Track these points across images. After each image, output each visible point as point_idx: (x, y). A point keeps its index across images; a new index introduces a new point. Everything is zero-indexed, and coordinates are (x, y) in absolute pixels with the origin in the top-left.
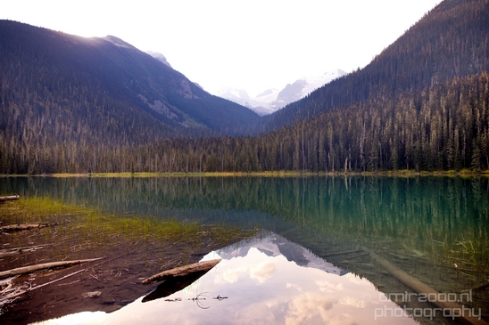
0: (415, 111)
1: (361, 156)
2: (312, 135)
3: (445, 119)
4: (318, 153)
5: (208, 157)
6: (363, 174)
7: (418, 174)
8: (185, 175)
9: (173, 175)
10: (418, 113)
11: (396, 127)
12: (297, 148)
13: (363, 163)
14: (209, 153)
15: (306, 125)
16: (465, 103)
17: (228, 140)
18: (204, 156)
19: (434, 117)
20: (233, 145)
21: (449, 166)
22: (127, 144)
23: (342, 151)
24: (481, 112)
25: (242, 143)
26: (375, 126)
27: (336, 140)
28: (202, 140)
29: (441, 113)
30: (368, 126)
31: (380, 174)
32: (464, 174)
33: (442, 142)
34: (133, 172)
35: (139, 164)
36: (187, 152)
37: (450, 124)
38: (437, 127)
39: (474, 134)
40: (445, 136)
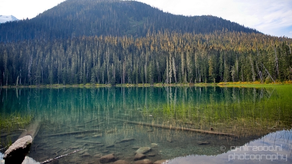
0: (63, 51)
1: (29, 75)
3: (79, 57)
6: (30, 87)
7: (64, 86)
10: (65, 52)
11: (52, 58)
13: (30, 80)
16: (88, 50)
19: (73, 55)
21: (80, 82)
24: (95, 55)
26: (39, 57)
29: (77, 54)
30: (34, 56)
31: (42, 87)
32: (87, 86)
33: (77, 69)
37: (81, 59)
38: (75, 61)
39: (92, 66)
40: (79, 65)
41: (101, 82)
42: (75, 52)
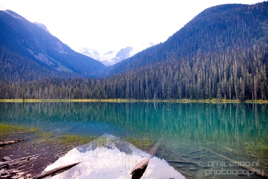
0: (190, 68)
1: (163, 91)
2: (136, 79)
3: (204, 73)
4: (140, 89)
5: (75, 90)
6: (164, 101)
7: (192, 101)
8: (59, 101)
9: (51, 101)
10: (191, 69)
11: (180, 76)
12: (128, 86)
13: (164, 95)
14: (75, 88)
15: (133, 72)
16: (213, 65)
17: (87, 80)
18: (72, 89)
19: (199, 71)
20: (90, 83)
21: (206, 97)
22: (19, 80)
23: (153, 88)
24: (221, 70)
25: (95, 82)
26: (170, 75)
27: (150, 82)
28: (70, 79)
29: (203, 70)
30: (167, 75)
31: (173, 101)
32: (214, 101)
33: (203, 85)
34: (24, 98)
35: (28, 94)
36: (61, 87)
37: (207, 75)
38: (201, 76)
39: (218, 81)
40: (204, 81)
41: (228, 98)
42: (201, 69)
